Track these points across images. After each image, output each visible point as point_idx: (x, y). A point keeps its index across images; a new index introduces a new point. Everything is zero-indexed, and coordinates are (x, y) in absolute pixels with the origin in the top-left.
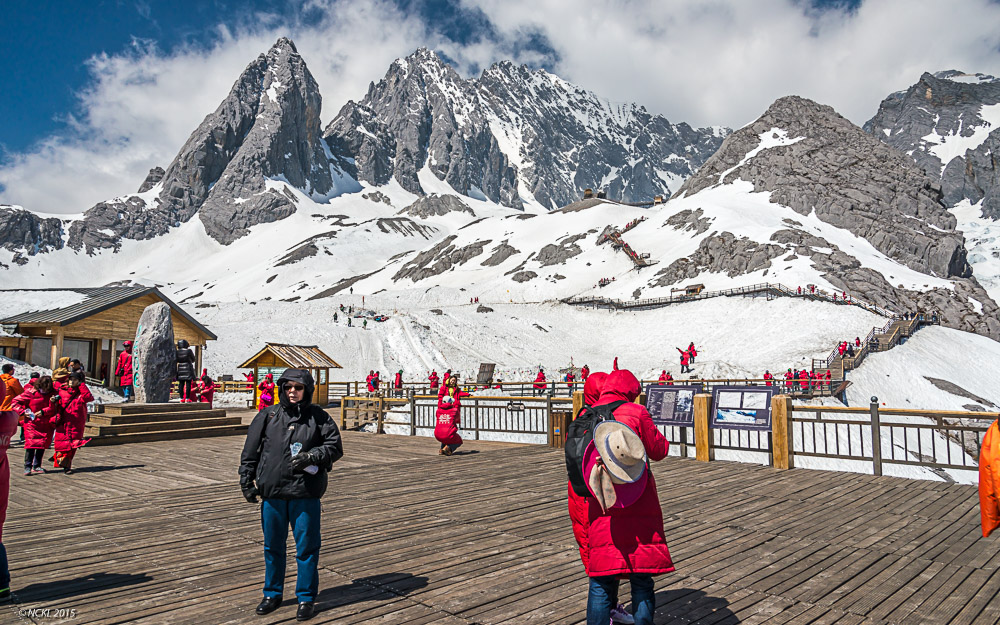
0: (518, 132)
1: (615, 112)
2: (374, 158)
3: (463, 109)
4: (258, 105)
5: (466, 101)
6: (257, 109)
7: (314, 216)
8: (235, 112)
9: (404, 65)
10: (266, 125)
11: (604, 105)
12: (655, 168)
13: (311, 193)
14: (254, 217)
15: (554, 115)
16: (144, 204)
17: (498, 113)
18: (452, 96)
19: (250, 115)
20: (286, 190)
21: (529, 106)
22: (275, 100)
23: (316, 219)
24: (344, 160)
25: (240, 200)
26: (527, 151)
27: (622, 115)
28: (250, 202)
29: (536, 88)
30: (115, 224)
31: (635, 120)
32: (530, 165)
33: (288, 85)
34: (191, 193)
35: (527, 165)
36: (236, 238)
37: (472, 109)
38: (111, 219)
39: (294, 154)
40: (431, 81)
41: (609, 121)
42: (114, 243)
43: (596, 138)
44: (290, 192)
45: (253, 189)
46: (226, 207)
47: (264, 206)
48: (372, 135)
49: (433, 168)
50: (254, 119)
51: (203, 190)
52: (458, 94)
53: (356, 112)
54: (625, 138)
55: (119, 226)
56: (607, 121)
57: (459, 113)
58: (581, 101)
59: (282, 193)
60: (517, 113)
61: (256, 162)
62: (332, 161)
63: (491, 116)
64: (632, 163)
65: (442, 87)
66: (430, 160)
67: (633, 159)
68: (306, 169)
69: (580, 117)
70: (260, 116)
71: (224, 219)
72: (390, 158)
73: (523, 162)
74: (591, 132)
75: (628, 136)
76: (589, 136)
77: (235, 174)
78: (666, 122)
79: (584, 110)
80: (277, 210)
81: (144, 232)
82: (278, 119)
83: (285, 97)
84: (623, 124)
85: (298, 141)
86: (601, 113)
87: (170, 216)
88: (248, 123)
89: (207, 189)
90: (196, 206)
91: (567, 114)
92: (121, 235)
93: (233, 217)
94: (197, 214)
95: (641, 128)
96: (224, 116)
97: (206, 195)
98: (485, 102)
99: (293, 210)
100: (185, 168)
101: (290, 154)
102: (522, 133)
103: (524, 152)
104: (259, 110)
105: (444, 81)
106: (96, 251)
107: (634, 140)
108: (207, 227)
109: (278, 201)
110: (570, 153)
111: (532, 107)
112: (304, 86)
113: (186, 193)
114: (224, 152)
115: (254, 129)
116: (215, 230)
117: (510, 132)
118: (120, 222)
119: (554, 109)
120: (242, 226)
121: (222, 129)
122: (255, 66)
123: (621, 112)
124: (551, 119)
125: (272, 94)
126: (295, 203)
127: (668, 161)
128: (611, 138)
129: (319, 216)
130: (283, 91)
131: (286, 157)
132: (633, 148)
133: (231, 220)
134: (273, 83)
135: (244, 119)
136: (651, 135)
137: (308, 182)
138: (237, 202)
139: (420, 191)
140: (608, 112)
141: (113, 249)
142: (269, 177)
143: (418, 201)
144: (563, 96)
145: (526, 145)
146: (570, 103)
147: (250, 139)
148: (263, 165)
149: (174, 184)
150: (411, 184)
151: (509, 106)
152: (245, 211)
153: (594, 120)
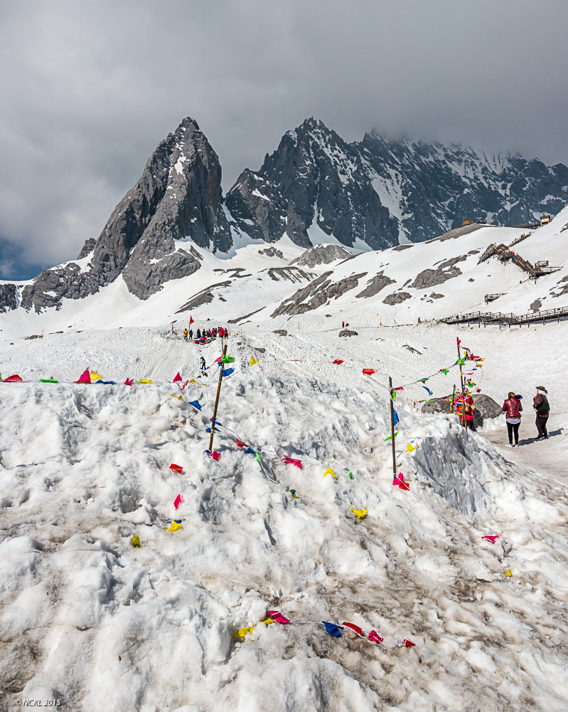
0: (397, 187)
1: (490, 161)
2: (269, 218)
3: (347, 170)
4: (167, 178)
5: (349, 161)
6: (167, 181)
7: (216, 270)
8: (148, 185)
9: (294, 136)
10: (175, 195)
11: (479, 155)
12: (530, 210)
13: (214, 252)
14: (166, 275)
15: (431, 169)
16: (79, 268)
17: (380, 171)
18: (336, 159)
19: (161, 187)
20: (192, 249)
21: (408, 163)
22: (182, 173)
23: (217, 273)
24: (242, 222)
25: (154, 261)
26: (406, 203)
27: (497, 162)
28: (162, 262)
29: (414, 145)
30: (58, 286)
31: (510, 166)
32: (410, 216)
33: (192, 158)
34: (116, 257)
35: (407, 216)
36: (152, 294)
37: (355, 169)
38: (54, 283)
39: (199, 219)
40: (318, 146)
41: (485, 170)
42: (56, 302)
43: (472, 186)
44: (196, 251)
45: (165, 251)
46: (143, 268)
47: (174, 264)
48: (265, 197)
49: (321, 224)
50: (165, 190)
51: (125, 255)
52: (342, 156)
53: (252, 178)
54: (500, 184)
55: (60, 288)
56: (483, 169)
57: (343, 173)
58: (457, 154)
59: (189, 252)
60: (397, 169)
61: (167, 227)
62: (232, 223)
63: (373, 174)
64: (508, 207)
65: (327, 151)
66: (318, 218)
67: (508, 203)
68: (210, 231)
69: (456, 168)
70: (169, 187)
71: (141, 278)
72: (282, 217)
73: (403, 214)
74: (468, 181)
75: (503, 182)
76: (465, 185)
77: (150, 239)
78: (541, 165)
79: (460, 161)
80: (185, 266)
81: (80, 292)
82: (184, 189)
83: (189, 169)
84: (498, 172)
85: (202, 207)
86: (477, 162)
87: (99, 278)
88: (159, 194)
89: (128, 253)
90: (120, 268)
91: (443, 167)
92: (62, 295)
93: (149, 276)
94: (121, 275)
95: (516, 173)
96: (139, 190)
97: (128, 257)
98: (367, 163)
99: (198, 267)
100: (110, 236)
101: (195, 219)
102: (401, 187)
103: (404, 205)
104: (169, 182)
105: (329, 146)
106: (42, 308)
107: (509, 185)
108: (129, 286)
109: (185, 259)
110: (447, 203)
111: (410, 163)
112: (205, 158)
113: (112, 258)
114: (141, 221)
115: (165, 199)
116: (135, 288)
117: (390, 187)
118: (61, 284)
119: (431, 162)
120: (157, 283)
121: (138, 201)
122: (164, 145)
123: (497, 159)
124: (429, 172)
125: (179, 168)
126: (200, 260)
127: (544, 202)
128: (486, 185)
129: (220, 270)
130: (187, 164)
131: (192, 221)
132: (508, 193)
133: (148, 278)
134: (180, 158)
135: (156, 191)
136: (527, 179)
137: (211, 243)
138: (152, 263)
139: (309, 244)
140: (483, 161)
141: (55, 307)
142: (178, 239)
143: (306, 253)
144: (440, 151)
145: (405, 198)
146: (447, 156)
147: (161, 208)
148: (173, 229)
149: (102, 250)
150: (302, 239)
151: (389, 164)
152: (158, 270)
153: (469, 170)
